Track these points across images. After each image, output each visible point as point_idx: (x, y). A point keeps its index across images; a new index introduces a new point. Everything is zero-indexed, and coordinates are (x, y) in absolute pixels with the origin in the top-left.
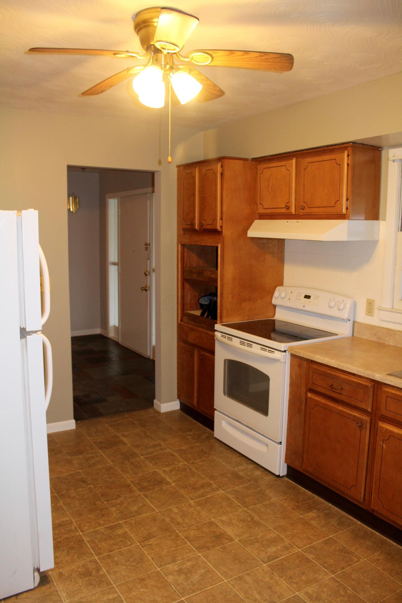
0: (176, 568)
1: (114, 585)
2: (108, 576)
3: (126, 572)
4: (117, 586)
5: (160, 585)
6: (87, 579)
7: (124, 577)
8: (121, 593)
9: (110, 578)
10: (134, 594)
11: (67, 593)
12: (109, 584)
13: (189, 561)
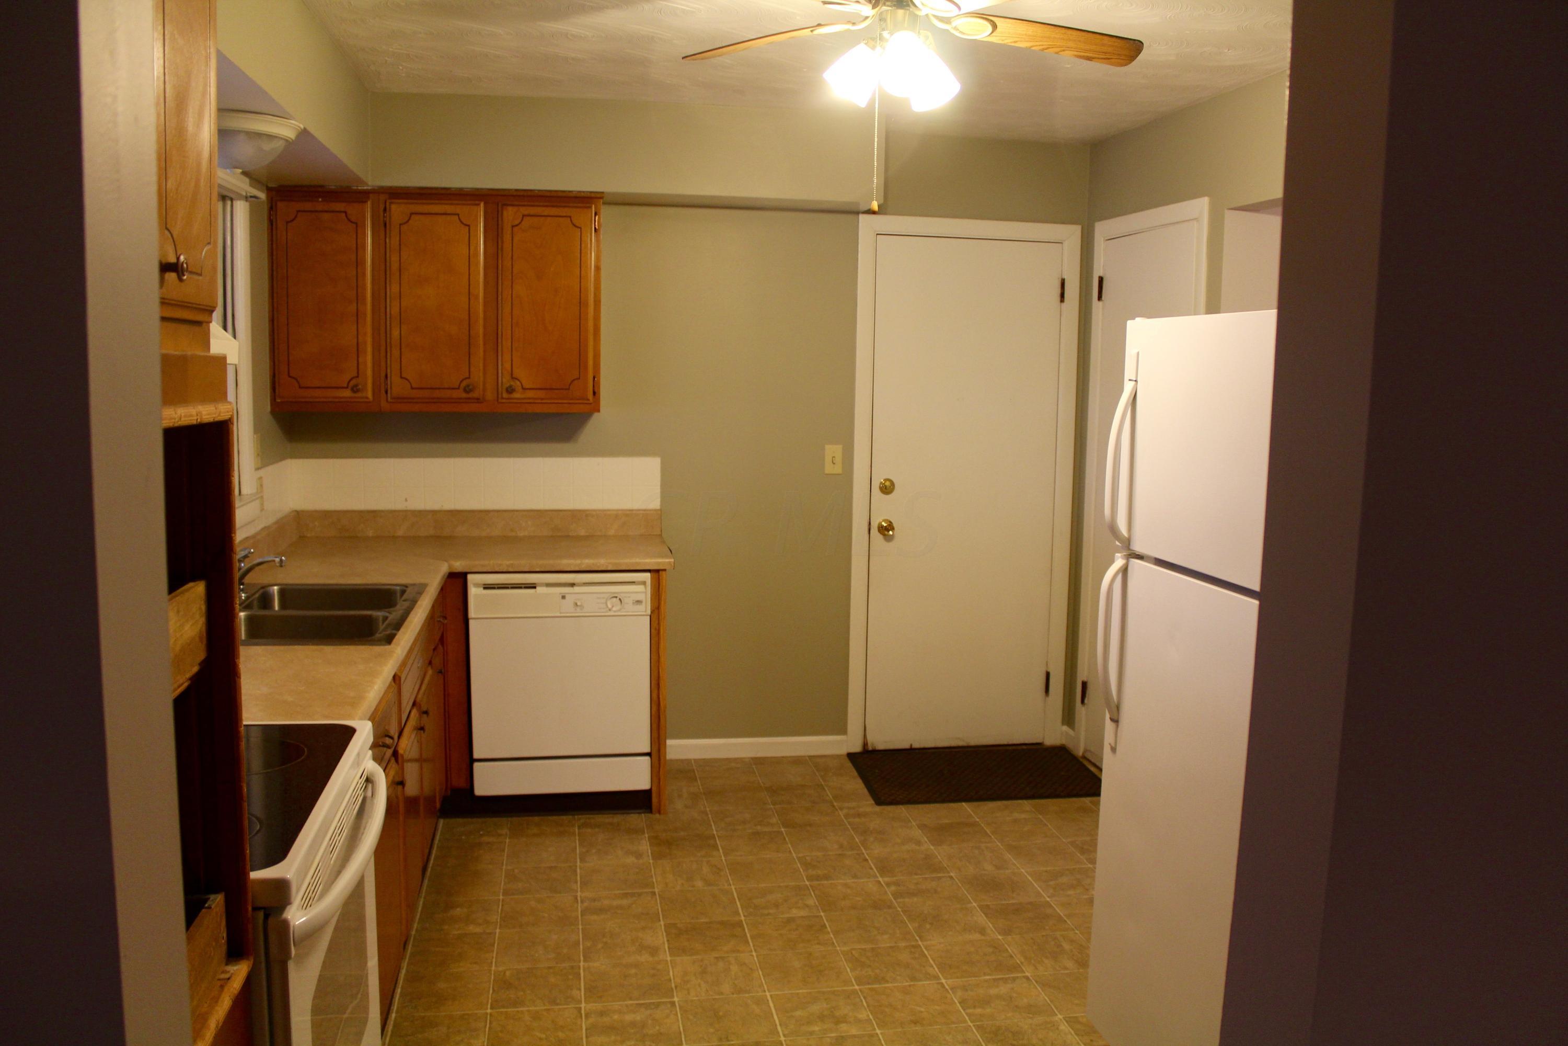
0: (844, 1027)
1: (971, 1025)
2: (981, 1040)
3: (945, 1040)
4: (965, 1021)
5: (887, 1010)
6: (1021, 1042)
7: (949, 1033)
8: (961, 1012)
9: (976, 1036)
10: (937, 1007)
11: (1058, 1029)
12: (978, 1028)
13: (811, 1033)
